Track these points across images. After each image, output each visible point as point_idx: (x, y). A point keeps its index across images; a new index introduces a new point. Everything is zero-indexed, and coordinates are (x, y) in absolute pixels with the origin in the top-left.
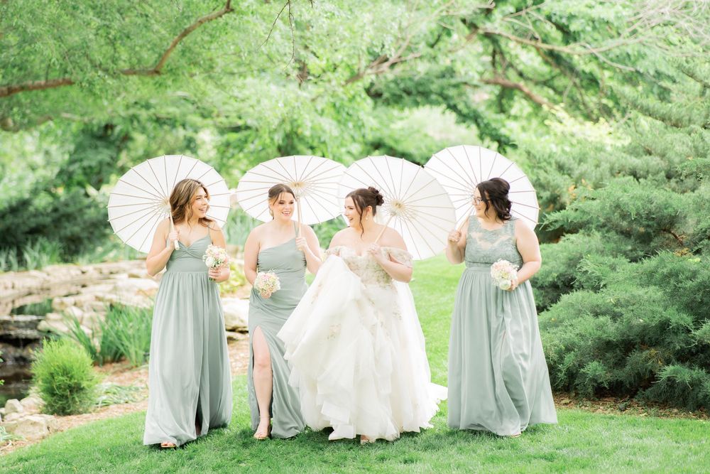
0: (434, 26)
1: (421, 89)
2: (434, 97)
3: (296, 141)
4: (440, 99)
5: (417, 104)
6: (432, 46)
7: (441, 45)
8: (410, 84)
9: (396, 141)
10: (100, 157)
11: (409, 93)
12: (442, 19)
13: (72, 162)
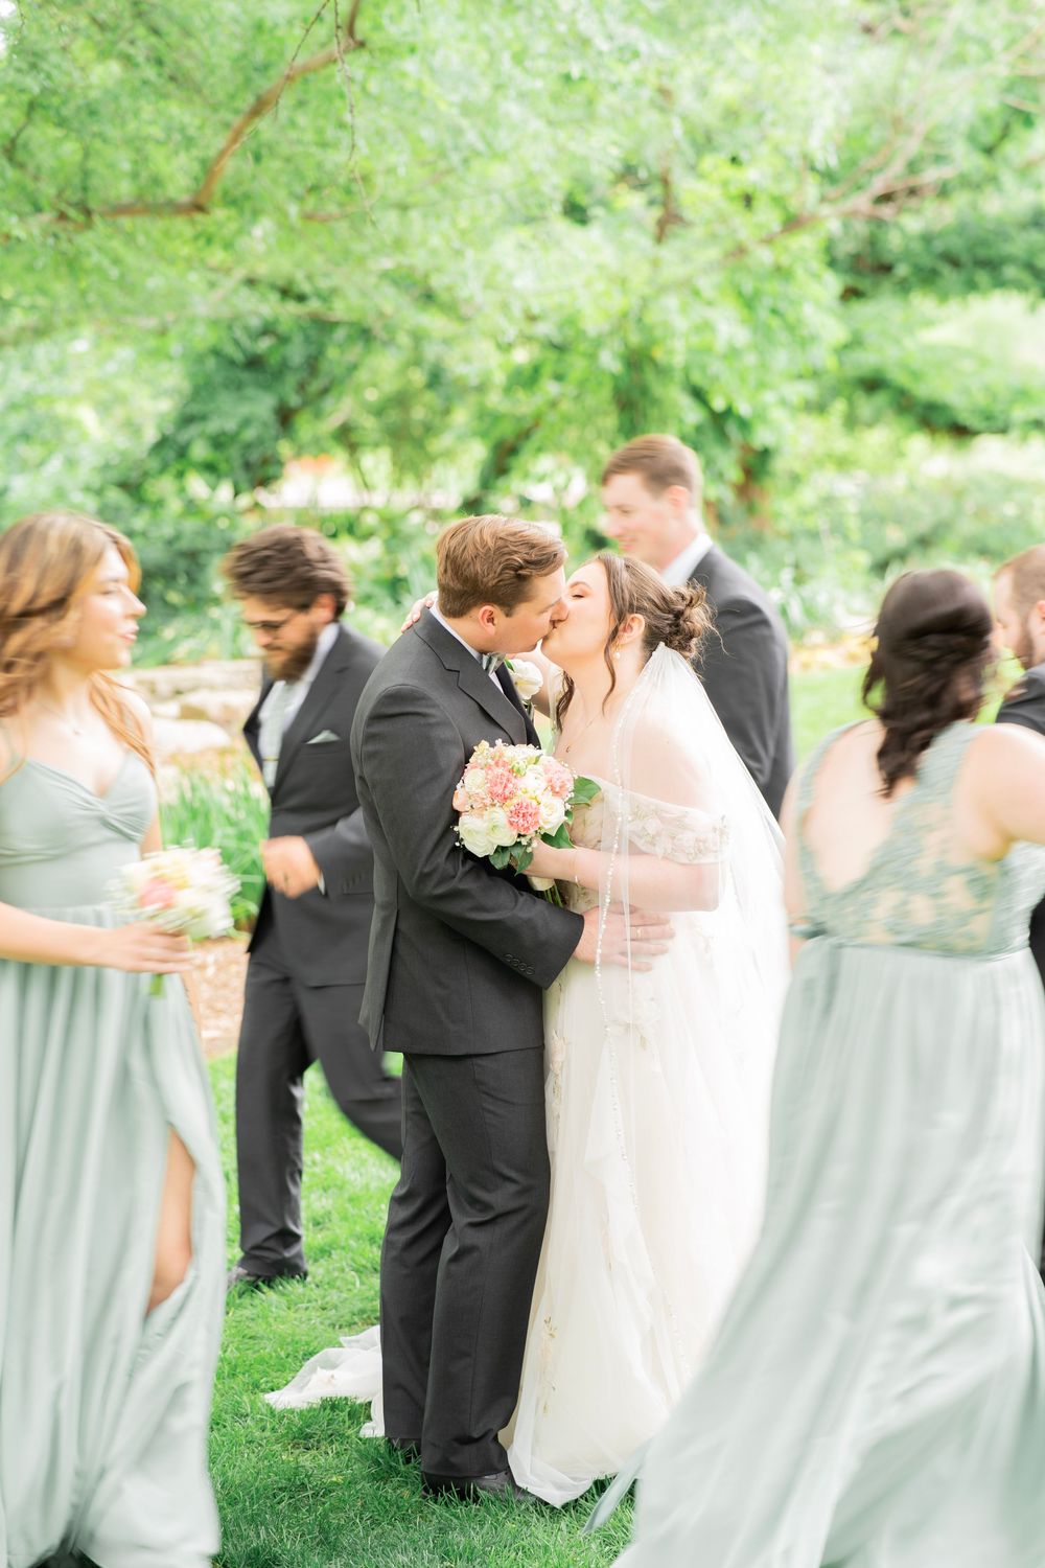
0: (991, 104)
1: (982, 253)
2: (1010, 272)
3: (650, 377)
4: (1026, 277)
5: (971, 286)
6: (989, 151)
7: (1009, 149)
8: (956, 244)
9: (916, 375)
10: (245, 410)
11: (954, 262)
12: (1010, 88)
13: (187, 420)
